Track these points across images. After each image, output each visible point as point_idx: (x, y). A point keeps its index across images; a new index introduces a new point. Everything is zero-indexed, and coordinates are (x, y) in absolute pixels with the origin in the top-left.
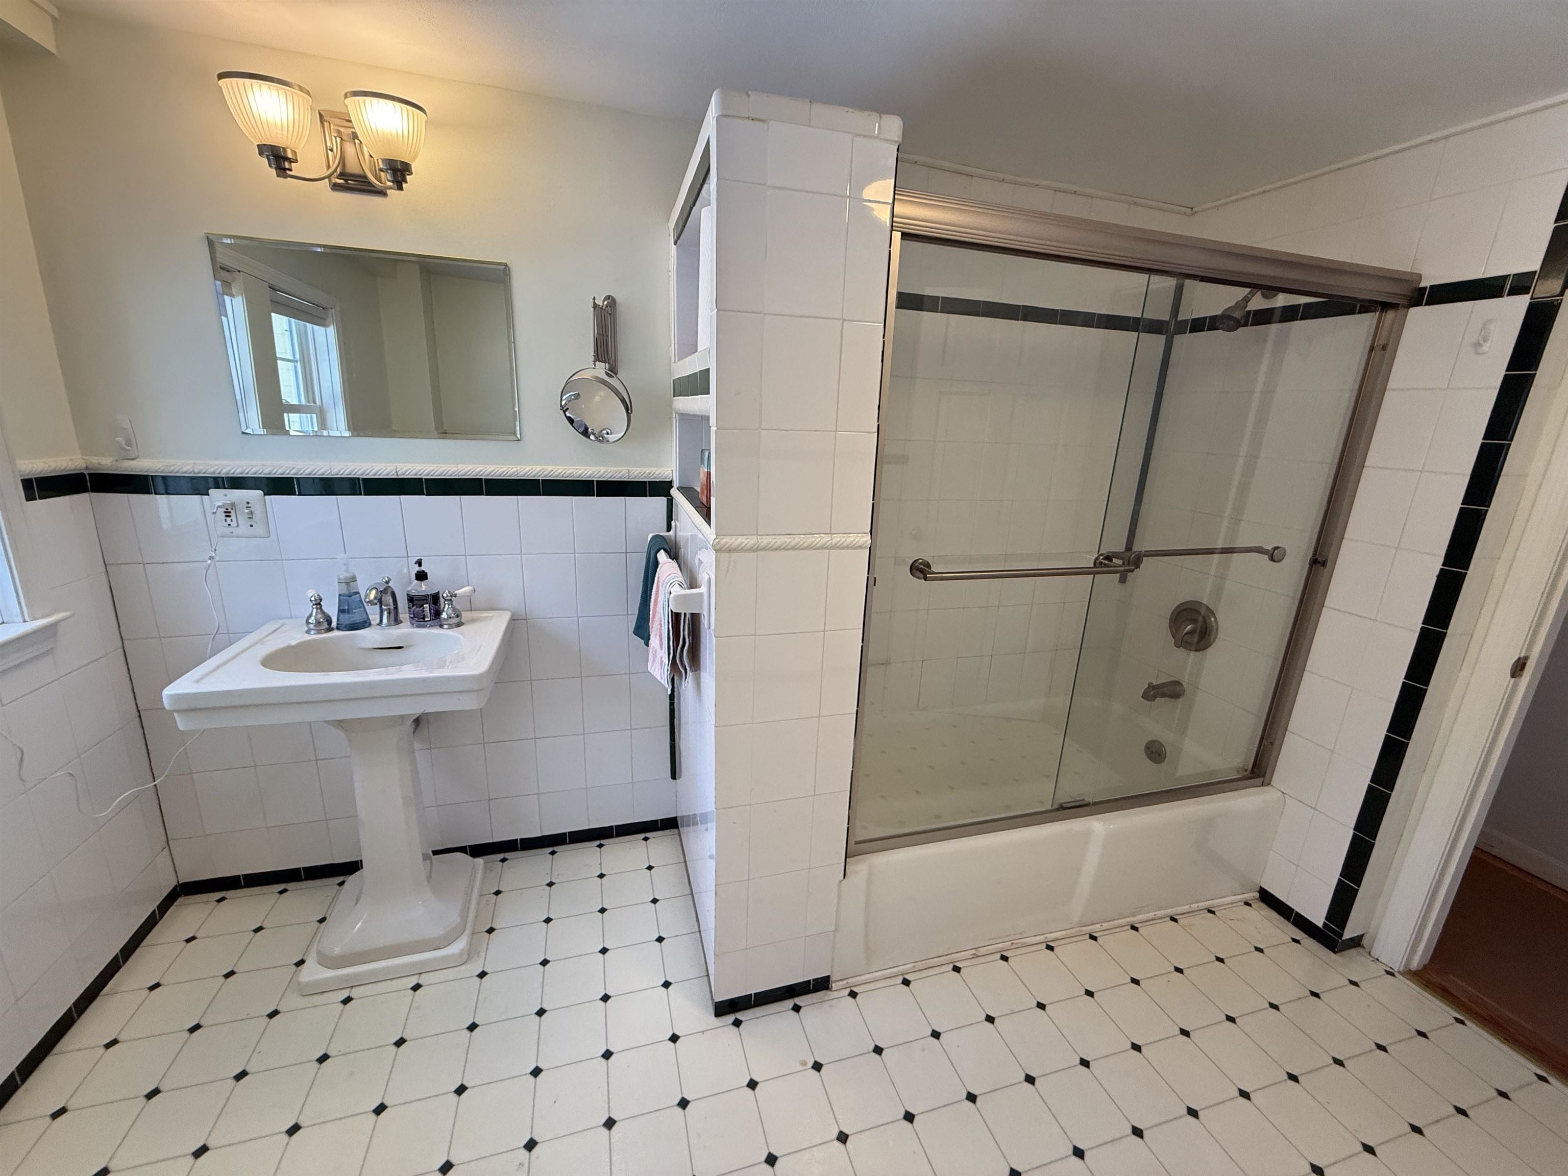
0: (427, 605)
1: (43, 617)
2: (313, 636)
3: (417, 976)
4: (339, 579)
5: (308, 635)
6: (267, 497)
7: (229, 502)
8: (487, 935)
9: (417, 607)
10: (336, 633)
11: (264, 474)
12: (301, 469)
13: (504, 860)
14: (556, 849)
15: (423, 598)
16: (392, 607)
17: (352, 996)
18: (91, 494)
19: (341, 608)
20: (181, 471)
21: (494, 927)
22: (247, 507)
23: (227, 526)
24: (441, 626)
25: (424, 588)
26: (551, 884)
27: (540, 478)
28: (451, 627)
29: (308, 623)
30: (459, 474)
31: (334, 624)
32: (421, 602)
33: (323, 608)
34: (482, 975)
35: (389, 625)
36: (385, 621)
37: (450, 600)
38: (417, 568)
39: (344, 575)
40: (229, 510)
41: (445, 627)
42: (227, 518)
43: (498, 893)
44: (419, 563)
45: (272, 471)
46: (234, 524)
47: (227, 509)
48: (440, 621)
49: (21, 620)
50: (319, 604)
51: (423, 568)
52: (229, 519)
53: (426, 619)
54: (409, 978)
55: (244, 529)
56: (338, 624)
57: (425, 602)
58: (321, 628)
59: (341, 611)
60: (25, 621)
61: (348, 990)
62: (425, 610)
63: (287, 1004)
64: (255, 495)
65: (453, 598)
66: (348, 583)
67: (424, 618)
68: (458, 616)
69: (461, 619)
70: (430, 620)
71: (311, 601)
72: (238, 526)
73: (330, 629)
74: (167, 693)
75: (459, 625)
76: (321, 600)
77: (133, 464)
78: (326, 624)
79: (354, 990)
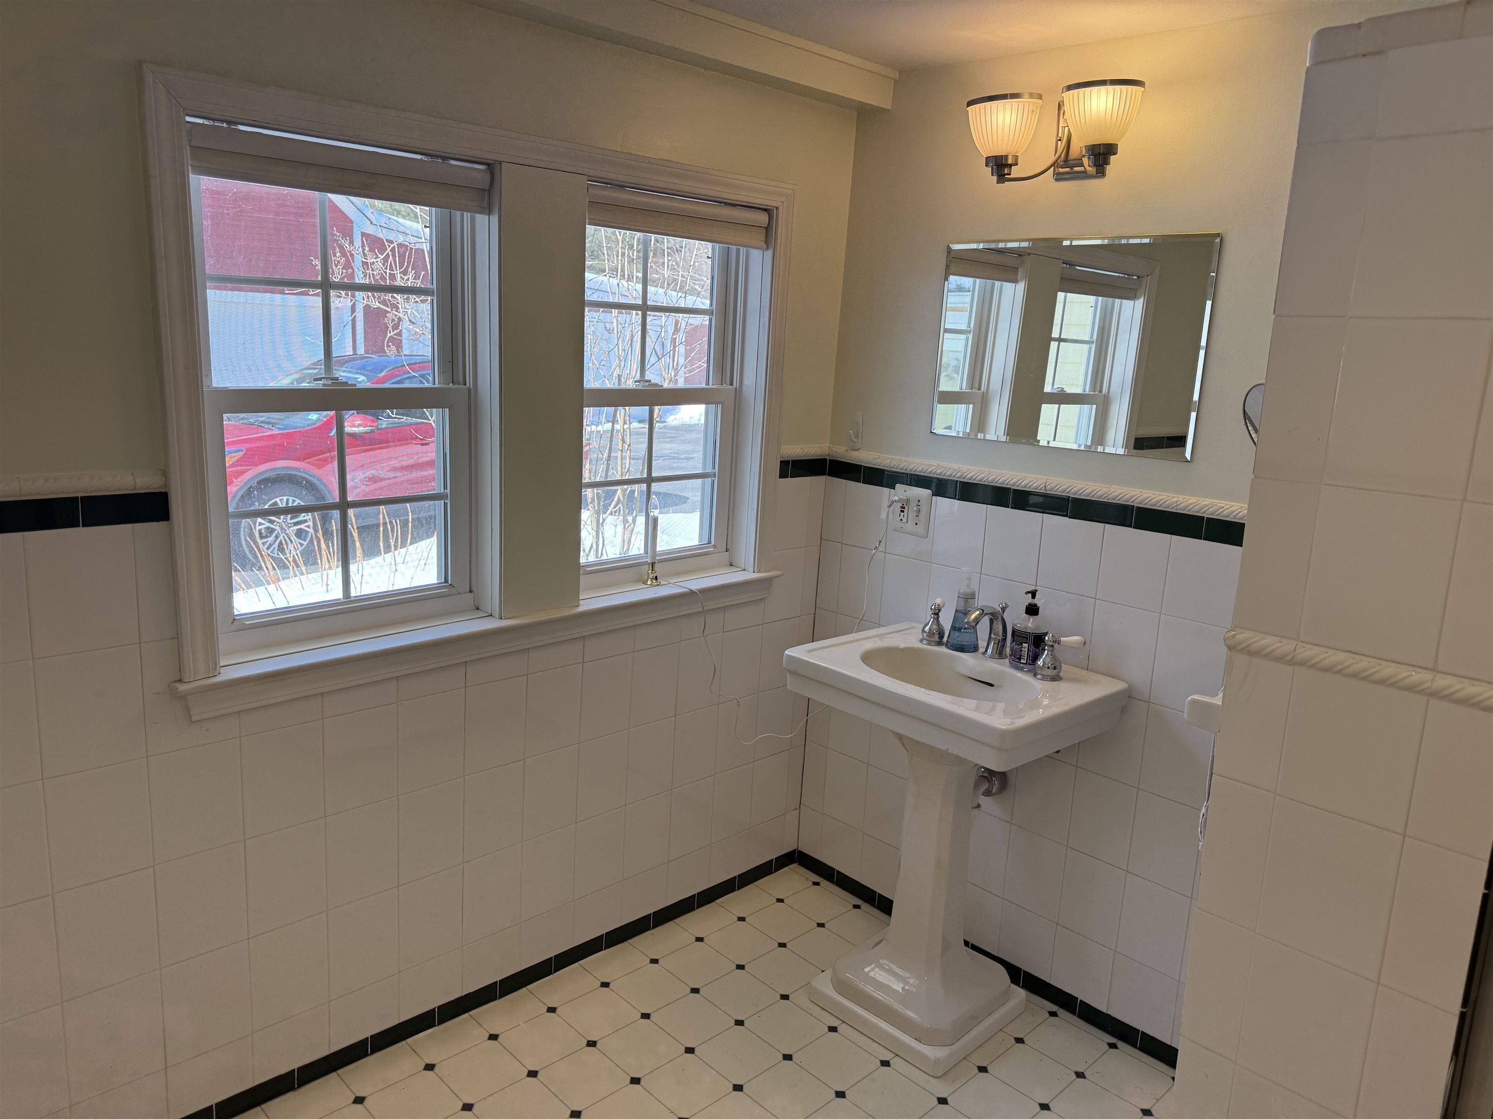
0: (1027, 645)
1: (765, 572)
2: (924, 646)
3: (894, 1055)
4: (959, 593)
5: (920, 644)
6: (934, 498)
7: (906, 498)
8: (976, 1070)
9: (1016, 644)
10: (943, 649)
11: (937, 475)
12: (965, 473)
13: (1053, 1014)
14: (1120, 1044)
15: (1024, 636)
16: (1000, 637)
17: (839, 1029)
18: (827, 477)
19: (954, 625)
20: (881, 465)
21: (989, 1069)
22: (917, 505)
23: (900, 520)
24: (1035, 675)
25: (1030, 624)
26: (1080, 1075)
27: (1206, 516)
28: (1044, 678)
29: (923, 631)
30: (1109, 497)
31: (945, 639)
32: (1020, 639)
33: (940, 619)
34: (943, 1101)
35: (992, 657)
36: (990, 651)
37: (1052, 646)
38: (1028, 599)
39: (964, 589)
40: (905, 506)
41: (1039, 677)
42: (901, 513)
43: (1019, 1041)
44: (1033, 594)
45: (943, 472)
46: (904, 520)
47: (903, 505)
48: (1034, 669)
49: (752, 571)
50: (938, 614)
51: (1036, 601)
52: (902, 514)
53: (1022, 661)
54: (886, 1051)
55: (910, 526)
56: (947, 641)
57: (1025, 640)
58: (933, 640)
59: (953, 628)
60: (754, 572)
61: (840, 1022)
62: (1023, 649)
63: (799, 998)
64: (926, 493)
65: (1056, 645)
66: (966, 600)
67: (1020, 659)
68: (1055, 668)
69: (1059, 672)
70: (1026, 663)
71: (931, 609)
72: (907, 522)
73: (940, 643)
74: (787, 653)
75: (1055, 678)
76: (939, 611)
77: (855, 454)
78: (937, 637)
79: (844, 1025)
